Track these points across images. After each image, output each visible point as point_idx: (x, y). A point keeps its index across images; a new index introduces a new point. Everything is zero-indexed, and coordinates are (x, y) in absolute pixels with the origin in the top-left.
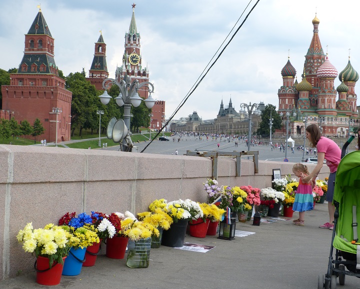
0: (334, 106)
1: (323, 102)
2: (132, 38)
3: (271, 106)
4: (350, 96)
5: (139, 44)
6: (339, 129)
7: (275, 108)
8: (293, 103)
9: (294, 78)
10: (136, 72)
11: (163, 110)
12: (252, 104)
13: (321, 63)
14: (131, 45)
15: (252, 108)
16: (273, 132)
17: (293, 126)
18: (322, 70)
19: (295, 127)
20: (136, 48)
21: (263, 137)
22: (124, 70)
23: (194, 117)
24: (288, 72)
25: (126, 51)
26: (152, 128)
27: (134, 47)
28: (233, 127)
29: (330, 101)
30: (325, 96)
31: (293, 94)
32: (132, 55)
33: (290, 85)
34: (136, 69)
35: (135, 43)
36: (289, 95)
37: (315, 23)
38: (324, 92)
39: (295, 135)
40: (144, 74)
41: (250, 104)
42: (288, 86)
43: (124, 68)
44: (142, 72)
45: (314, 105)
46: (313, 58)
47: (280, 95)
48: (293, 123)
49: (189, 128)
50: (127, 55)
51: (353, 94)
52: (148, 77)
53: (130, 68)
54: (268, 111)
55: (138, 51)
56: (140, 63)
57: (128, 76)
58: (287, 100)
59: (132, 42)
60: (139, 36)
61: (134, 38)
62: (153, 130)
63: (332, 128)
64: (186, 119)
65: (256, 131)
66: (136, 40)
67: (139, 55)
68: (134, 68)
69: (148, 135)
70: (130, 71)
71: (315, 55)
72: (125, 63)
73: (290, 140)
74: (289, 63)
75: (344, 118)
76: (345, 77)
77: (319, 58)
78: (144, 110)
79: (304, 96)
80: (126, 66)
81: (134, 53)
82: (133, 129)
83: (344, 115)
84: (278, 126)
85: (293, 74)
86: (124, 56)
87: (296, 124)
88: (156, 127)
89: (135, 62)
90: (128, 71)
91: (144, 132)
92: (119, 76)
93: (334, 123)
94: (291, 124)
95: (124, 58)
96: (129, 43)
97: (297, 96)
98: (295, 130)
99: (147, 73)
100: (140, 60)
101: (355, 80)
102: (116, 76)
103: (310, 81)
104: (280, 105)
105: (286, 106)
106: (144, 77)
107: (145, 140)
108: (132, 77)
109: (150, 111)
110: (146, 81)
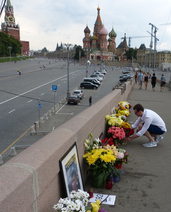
0: (107, 47)
1: (102, 45)
2: (8, 8)
3: (80, 46)
4: (113, 43)
5: (13, 11)
6: (109, 57)
7: (81, 47)
8: (90, 45)
9: (89, 34)
10: (12, 26)
11: (28, 46)
12: (69, 44)
13: (101, 28)
14: (9, 11)
15: (69, 46)
16: (81, 58)
17: (90, 55)
18: (102, 31)
19: (91, 56)
20: (11, 14)
21: (77, 60)
22: (6, 24)
23: (45, 50)
24: (87, 31)
25: (6, 15)
26: (23, 54)
27: (10, 13)
28: (63, 55)
29: (105, 45)
30: (103, 43)
31: (89, 41)
32: (9, 17)
33: (88, 37)
34: (12, 24)
35: (11, 11)
36: (87, 41)
37: (98, 10)
38: (103, 41)
39: (91, 59)
40: (17, 27)
42: (87, 38)
43: (6, 23)
44: (16, 26)
45: (98, 47)
46: (97, 25)
47: (84, 41)
48: (89, 54)
49: (43, 54)
50: (7, 17)
51: (115, 43)
52: (19, 29)
53: (9, 24)
54: (78, 48)
55: (12, 15)
56: (14, 21)
57: (8, 28)
58: (87, 44)
59: (9, 10)
60: (13, 7)
61: (9, 8)
62: (24, 55)
63: (106, 57)
64: (41, 50)
65: (73, 57)
66: (11, 9)
67: (13, 17)
68: (11, 24)
69: (21, 58)
70: (9, 25)
71: (98, 24)
72: (6, 21)
73: (89, 61)
74: (87, 27)
75: (111, 52)
76: (111, 35)
77: (100, 26)
78: (18, 45)
79: (94, 42)
80: (7, 23)
81: (11, 16)
82: (13, 54)
83: (111, 51)
84: (83, 55)
85: (89, 32)
86: (5, 17)
87: (91, 55)
88: (26, 54)
89: (12, 21)
90: (8, 25)
91: (18, 56)
92: (3, 27)
93: (107, 55)
94: (89, 55)
95: (5, 18)
96: (7, 10)
97: (91, 42)
98: (91, 57)
99: (18, 27)
100: (14, 20)
101: (115, 37)
102: (2, 27)
103: (96, 36)
104: (84, 46)
105: (86, 46)
106: (17, 29)
107: (19, 60)
108: (10, 28)
109: (21, 46)
110: (18, 31)
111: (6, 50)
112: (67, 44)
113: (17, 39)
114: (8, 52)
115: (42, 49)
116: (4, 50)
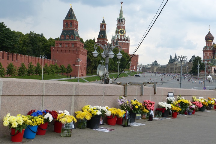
2: (120, 21)
3: (198, 57)
5: (124, 23)
7: (201, 58)
8: (212, 56)
9: (212, 41)
10: (123, 39)
11: (137, 59)
12: (183, 57)
14: (120, 24)
15: (183, 59)
16: (200, 72)
17: (212, 69)
19: (213, 69)
20: (123, 26)
21: (194, 75)
23: (155, 63)
24: (209, 38)
25: (117, 28)
26: (131, 69)
27: (122, 25)
28: (177, 69)
31: (212, 51)
32: (120, 30)
33: (210, 45)
34: (123, 37)
35: (122, 23)
36: (209, 51)
39: (213, 74)
40: (127, 40)
42: (209, 46)
43: (116, 37)
47: (204, 51)
48: (211, 67)
49: (152, 69)
50: (118, 30)
52: (129, 41)
53: (120, 37)
54: (196, 60)
55: (124, 27)
56: (125, 34)
57: (118, 41)
58: (208, 54)
59: (121, 22)
60: (125, 19)
64: (151, 64)
65: (190, 71)
66: (123, 22)
67: (124, 30)
68: (122, 37)
69: (129, 73)
70: (120, 39)
72: (117, 34)
73: (210, 76)
74: (209, 33)
78: (127, 59)
80: (117, 36)
81: (122, 29)
82: (121, 70)
84: (202, 68)
85: (212, 39)
88: (134, 69)
89: (122, 33)
90: (118, 38)
91: (126, 72)
95: (116, 31)
96: (119, 23)
97: (214, 52)
98: (213, 71)
99: (129, 39)
100: (125, 32)
102: (112, 41)
104: (204, 57)
105: (208, 57)
106: (127, 42)
107: (127, 76)
108: (121, 41)
109: (130, 60)
110: (128, 44)
111: (115, 65)
112: (181, 57)
113: (126, 53)
114: (116, 67)
116: (113, 65)
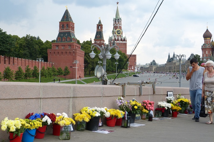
2: (117, 21)
3: (197, 55)
5: (121, 23)
7: (200, 56)
8: (211, 53)
9: (211, 38)
10: (120, 39)
11: (135, 59)
14: (117, 24)
15: (181, 58)
20: (120, 26)
22: (113, 38)
23: (154, 63)
24: (207, 35)
25: (114, 28)
27: (118, 25)
28: (176, 68)
31: (210, 48)
32: (117, 30)
33: (208, 43)
34: (120, 37)
35: (119, 23)
36: (208, 49)
40: (124, 40)
41: (180, 55)
42: (207, 44)
44: (123, 39)
47: (202, 49)
49: (151, 69)
50: (115, 30)
52: (126, 41)
53: (117, 37)
55: (120, 28)
56: (122, 34)
57: (115, 41)
58: (207, 51)
59: (117, 23)
60: (121, 19)
61: (118, 21)
62: (130, 71)
66: (119, 22)
67: (121, 30)
69: (127, 74)
70: (117, 39)
72: (114, 35)
74: (207, 30)
78: (125, 60)
81: (119, 29)
82: (119, 70)
85: (210, 36)
86: (113, 31)
88: (132, 69)
89: (119, 33)
90: (115, 39)
91: (124, 72)
92: (111, 42)
95: (113, 32)
96: (116, 23)
99: (126, 39)
100: (122, 32)
102: (109, 41)
104: (203, 55)
105: (206, 55)
106: (124, 42)
107: (125, 76)
108: (118, 42)
109: (128, 60)
110: (125, 44)
111: (112, 66)
113: (124, 54)
114: (114, 68)
115: (150, 63)
116: (111, 66)
